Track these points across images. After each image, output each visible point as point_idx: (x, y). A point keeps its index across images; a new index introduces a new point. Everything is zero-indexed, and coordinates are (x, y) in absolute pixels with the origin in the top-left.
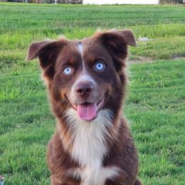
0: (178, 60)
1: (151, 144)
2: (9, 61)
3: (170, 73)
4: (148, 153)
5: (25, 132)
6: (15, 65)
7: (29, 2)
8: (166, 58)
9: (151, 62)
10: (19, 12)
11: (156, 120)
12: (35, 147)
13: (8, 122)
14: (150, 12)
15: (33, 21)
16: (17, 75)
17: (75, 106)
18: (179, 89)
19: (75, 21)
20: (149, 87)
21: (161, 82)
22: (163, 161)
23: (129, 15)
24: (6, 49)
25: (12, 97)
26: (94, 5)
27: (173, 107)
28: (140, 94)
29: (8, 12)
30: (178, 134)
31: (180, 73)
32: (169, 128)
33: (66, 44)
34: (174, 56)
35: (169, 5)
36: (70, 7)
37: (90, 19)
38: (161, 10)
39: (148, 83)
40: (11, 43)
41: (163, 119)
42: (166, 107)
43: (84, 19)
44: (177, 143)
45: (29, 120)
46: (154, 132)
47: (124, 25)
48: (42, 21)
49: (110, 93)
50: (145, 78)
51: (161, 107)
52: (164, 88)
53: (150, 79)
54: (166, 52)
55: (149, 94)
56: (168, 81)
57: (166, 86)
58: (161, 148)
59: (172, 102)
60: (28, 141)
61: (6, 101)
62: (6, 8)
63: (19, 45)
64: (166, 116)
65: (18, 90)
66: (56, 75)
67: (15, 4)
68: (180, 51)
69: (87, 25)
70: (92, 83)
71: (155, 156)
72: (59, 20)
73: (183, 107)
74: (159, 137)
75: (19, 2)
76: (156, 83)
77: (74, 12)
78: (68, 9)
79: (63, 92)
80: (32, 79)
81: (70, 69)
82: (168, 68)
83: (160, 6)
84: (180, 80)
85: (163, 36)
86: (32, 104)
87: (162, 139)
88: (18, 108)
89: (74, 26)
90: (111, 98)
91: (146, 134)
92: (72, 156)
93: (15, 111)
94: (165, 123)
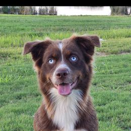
0: (124, 55)
1: (105, 114)
2: (5, 56)
3: (118, 64)
4: (103, 120)
5: (16, 106)
6: (9, 58)
7: (19, 14)
8: (116, 54)
9: (105, 56)
10: (12, 21)
11: (109, 97)
12: (23, 117)
13: (3, 99)
14: (105, 21)
15: (22, 27)
16: (10, 65)
17: (56, 86)
18: (125, 75)
19: (52, 27)
20: (104, 74)
21: (112, 70)
22: (113, 126)
23: (90, 23)
24: (3, 47)
25: (7, 81)
26: (65, 16)
27: (121, 88)
28: (97, 79)
29: (4, 21)
30: (124, 107)
31: (125, 64)
32: (118, 103)
33: (51, 43)
34: (121, 52)
35: (118, 16)
36: (48, 17)
37: (62, 26)
38: (113, 19)
39: (103, 71)
40: (6, 43)
41: (113, 97)
42: (116, 88)
43: (58, 25)
44: (123, 114)
45: (18, 97)
46: (107, 105)
47: (86, 30)
48: (28, 27)
49: (80, 78)
50: (101, 68)
51: (112, 88)
52: (114, 75)
53: (105, 68)
54: (116, 49)
55: (104, 79)
56: (117, 69)
57: (115, 73)
58: (112, 117)
59: (120, 84)
60: (18, 112)
61: (2, 84)
62: (3, 18)
63: (12, 44)
64: (115, 94)
65: (11, 76)
66: (43, 64)
67: (9, 15)
68: (126, 49)
69: (60, 30)
70: (67, 70)
71: (108, 122)
72: (41, 26)
73: (127, 88)
74: (111, 109)
75: (11, 14)
76: (109, 71)
77: (51, 21)
78: (47, 19)
79: (48, 76)
80: (20, 69)
81: (53, 61)
82: (117, 60)
83: (111, 16)
84: (126, 69)
85: (114, 37)
86: (20, 86)
87: (113, 110)
88: (11, 89)
89: (51, 31)
90: (81, 81)
91: (102, 107)
92: (54, 122)
93: (9, 91)
94: (115, 99)
